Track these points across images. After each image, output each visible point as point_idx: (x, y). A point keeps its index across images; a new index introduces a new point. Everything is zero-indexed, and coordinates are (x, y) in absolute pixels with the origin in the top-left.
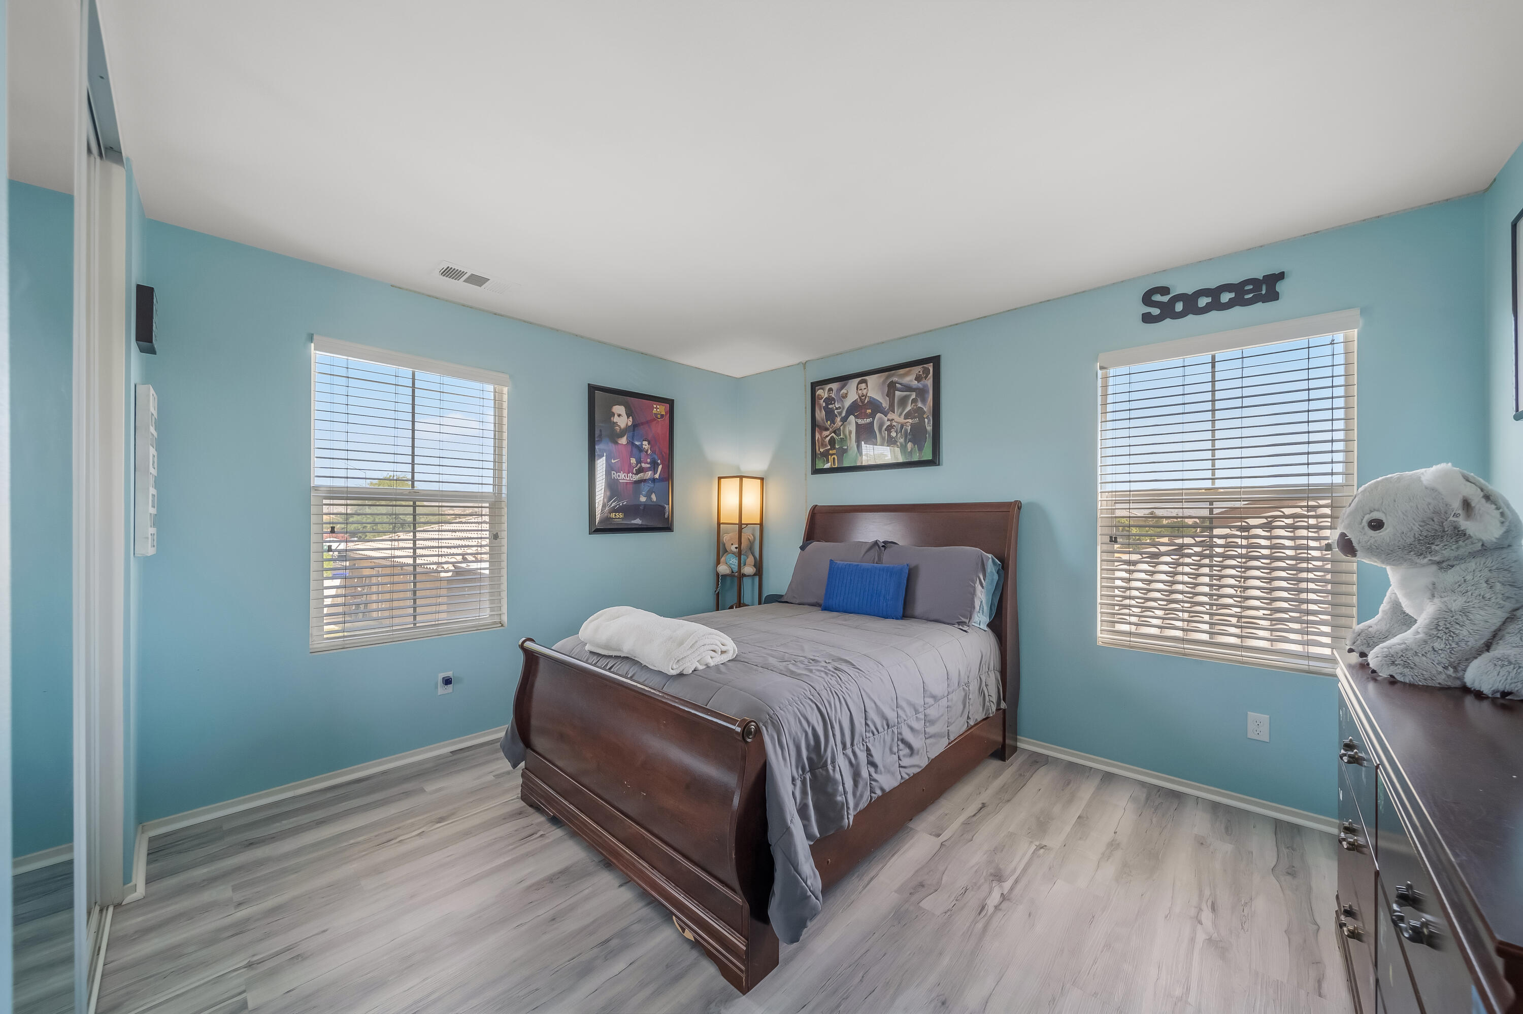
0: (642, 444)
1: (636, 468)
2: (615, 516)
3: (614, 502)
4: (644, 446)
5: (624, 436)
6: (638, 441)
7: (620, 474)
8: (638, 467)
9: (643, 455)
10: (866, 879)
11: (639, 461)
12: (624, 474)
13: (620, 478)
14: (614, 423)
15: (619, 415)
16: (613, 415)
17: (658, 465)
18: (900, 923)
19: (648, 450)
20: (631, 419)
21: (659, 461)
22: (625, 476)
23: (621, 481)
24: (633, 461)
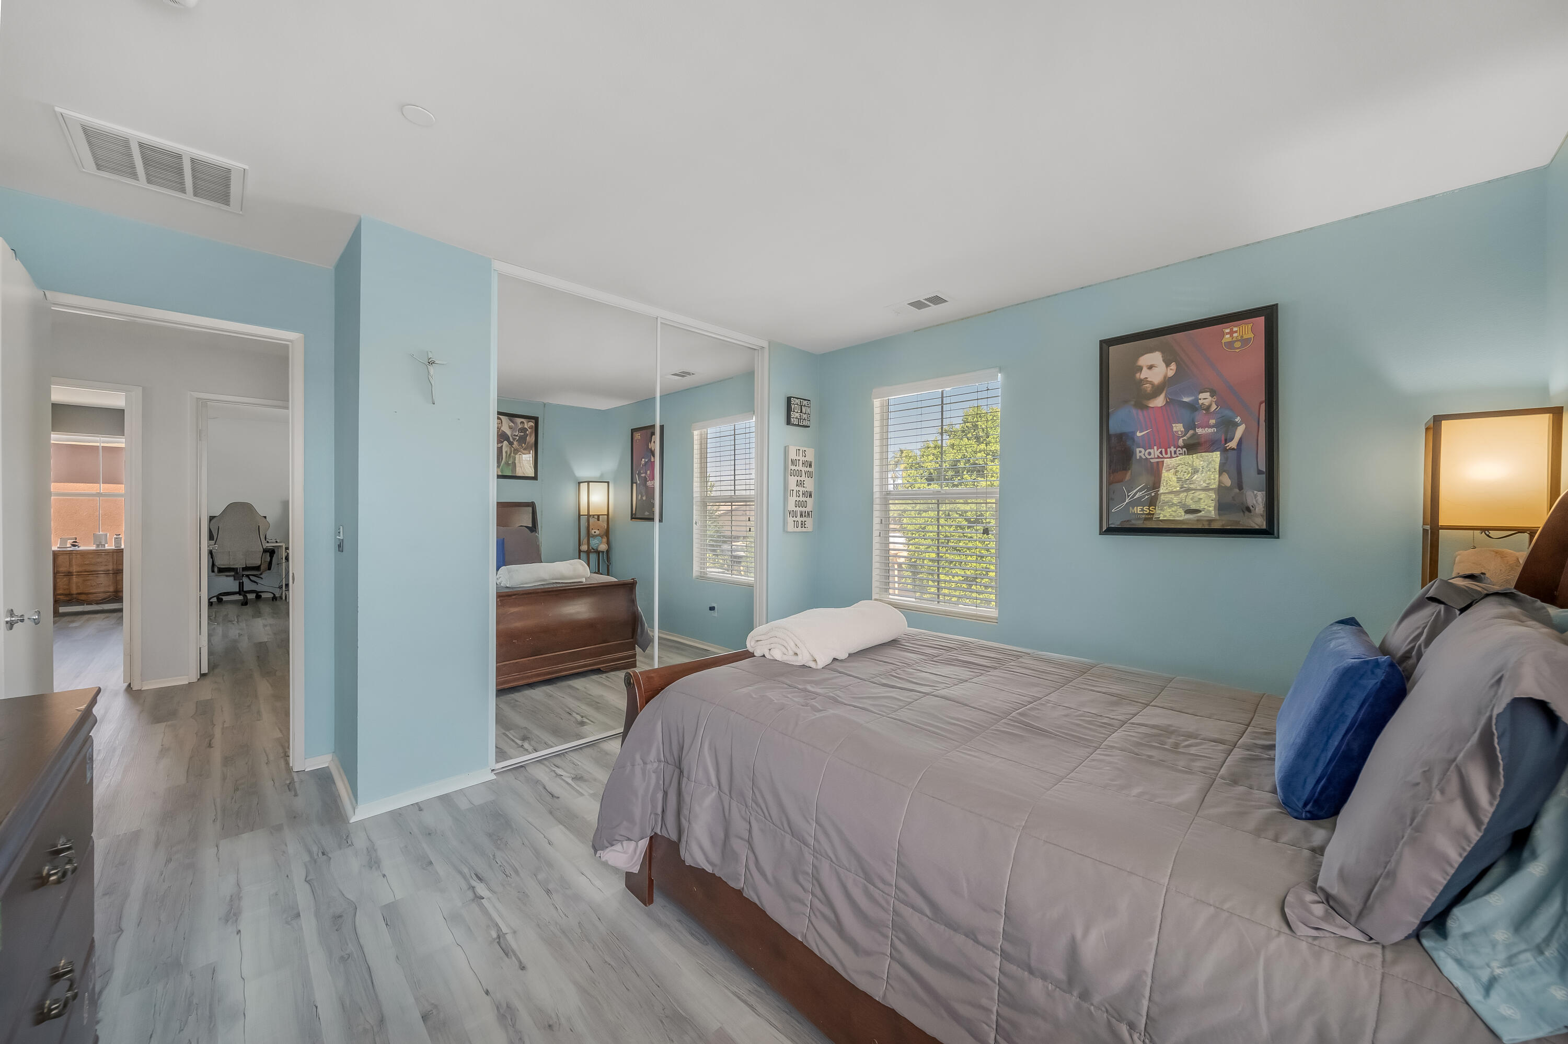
0: (1197, 400)
1: (1185, 438)
2: (1143, 510)
3: (1140, 491)
4: (1201, 402)
5: (1161, 393)
6: (1188, 395)
7: (1152, 451)
8: (1188, 435)
9: (1199, 417)
10: (752, 1000)
11: (1190, 426)
12: (1160, 450)
13: (1152, 456)
14: (1141, 380)
15: (1151, 367)
16: (1140, 369)
17: (1237, 425)
18: (667, 1017)
19: (1209, 407)
20: (1173, 366)
21: (1238, 419)
22: (1161, 453)
23: (1152, 460)
24: (1178, 428)
